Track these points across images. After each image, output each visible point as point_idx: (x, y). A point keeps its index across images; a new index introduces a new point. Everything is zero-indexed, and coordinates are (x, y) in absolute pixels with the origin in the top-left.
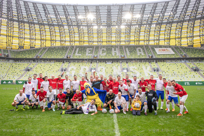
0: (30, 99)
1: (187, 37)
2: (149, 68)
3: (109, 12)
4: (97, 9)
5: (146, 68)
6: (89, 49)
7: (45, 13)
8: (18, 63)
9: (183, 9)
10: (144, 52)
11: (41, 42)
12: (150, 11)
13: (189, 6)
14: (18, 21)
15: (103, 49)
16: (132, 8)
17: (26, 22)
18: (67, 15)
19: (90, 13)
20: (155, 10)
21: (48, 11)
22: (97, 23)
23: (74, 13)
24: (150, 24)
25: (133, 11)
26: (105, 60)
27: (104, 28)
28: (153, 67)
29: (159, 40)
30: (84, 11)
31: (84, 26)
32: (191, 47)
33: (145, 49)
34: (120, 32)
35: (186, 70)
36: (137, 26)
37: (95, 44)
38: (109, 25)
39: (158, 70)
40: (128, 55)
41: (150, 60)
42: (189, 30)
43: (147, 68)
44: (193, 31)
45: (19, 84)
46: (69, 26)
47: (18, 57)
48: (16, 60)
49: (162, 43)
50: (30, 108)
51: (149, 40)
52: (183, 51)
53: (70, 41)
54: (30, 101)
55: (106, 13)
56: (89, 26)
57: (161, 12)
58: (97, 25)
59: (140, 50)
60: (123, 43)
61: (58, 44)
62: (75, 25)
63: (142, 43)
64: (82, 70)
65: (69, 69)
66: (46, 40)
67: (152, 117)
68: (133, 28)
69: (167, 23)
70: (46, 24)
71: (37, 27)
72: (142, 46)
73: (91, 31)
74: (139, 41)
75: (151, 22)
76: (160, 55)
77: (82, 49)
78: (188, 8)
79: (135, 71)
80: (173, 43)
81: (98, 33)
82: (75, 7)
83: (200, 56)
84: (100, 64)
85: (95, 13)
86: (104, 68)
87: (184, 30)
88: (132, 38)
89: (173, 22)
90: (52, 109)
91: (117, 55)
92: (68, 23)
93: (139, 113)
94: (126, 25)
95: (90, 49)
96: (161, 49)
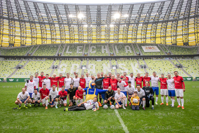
0: (32, 97)
1: (171, 36)
2: (137, 65)
3: (99, 11)
4: (88, 8)
5: (133, 65)
6: (79, 47)
7: (36, 11)
8: (8, 61)
9: (167, 10)
10: (132, 50)
11: (32, 40)
12: (137, 12)
13: (173, 8)
14: (8, 19)
15: (92, 47)
16: (121, 7)
17: (17, 20)
18: (58, 13)
19: (80, 12)
20: (142, 10)
21: (39, 9)
22: (87, 22)
23: (65, 12)
24: (138, 24)
25: (122, 11)
26: (95, 58)
27: (94, 27)
28: (141, 64)
29: (146, 38)
30: (75, 10)
31: (75, 24)
32: (175, 46)
33: (133, 47)
34: (109, 31)
35: (170, 67)
36: (125, 25)
37: (85, 42)
38: (99, 24)
39: (145, 67)
40: (117, 53)
41: (138, 57)
42: (172, 30)
43: (135, 65)
44: (176, 30)
45: (10, 81)
46: (60, 24)
47: (8, 55)
48: (6, 58)
49: (148, 41)
50: (32, 106)
51: (136, 39)
52: (167, 49)
53: (61, 39)
54: (32, 99)
55: (96, 13)
56: (79, 24)
57: (148, 12)
58: (88, 24)
59: (128, 48)
60: (112, 42)
61: (49, 42)
62: (65, 24)
63: (130, 41)
64: (73, 67)
65: (61, 66)
66: (37, 38)
67: (150, 112)
68: (121, 27)
69: (153, 23)
70: (37, 23)
71: (28, 25)
72: (130, 44)
73: (82, 29)
74: (127, 39)
75: (138, 21)
76: (146, 53)
77: (73, 47)
78: (172, 9)
79: (124, 68)
80: (158, 41)
81: (88, 31)
82: (66, 6)
83: (183, 54)
84: (90, 61)
85: (86, 13)
86: (94, 66)
87: (169, 30)
88: (121, 37)
89: (158, 22)
90: (54, 107)
91: (107, 53)
92: (59, 22)
93: (138, 108)
94: (115, 24)
95: (81, 47)
96: (148, 47)
